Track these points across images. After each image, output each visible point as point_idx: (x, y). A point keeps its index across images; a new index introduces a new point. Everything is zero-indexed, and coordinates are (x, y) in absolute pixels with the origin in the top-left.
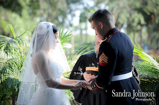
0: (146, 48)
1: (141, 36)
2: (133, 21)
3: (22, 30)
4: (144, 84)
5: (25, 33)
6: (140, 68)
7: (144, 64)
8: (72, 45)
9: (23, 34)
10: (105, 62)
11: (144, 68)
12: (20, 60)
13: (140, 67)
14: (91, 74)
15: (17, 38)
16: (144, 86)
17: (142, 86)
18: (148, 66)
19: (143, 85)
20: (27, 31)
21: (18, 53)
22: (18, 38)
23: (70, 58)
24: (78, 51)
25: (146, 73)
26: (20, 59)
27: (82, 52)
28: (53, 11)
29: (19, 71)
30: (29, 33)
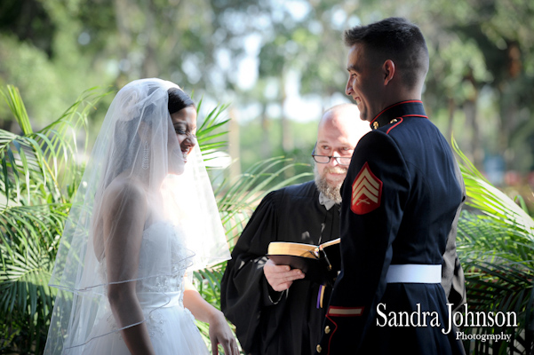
0: (492, 164)
1: (473, 125)
2: (447, 69)
3: (57, 104)
4: (482, 294)
5: (64, 115)
6: (468, 239)
7: (482, 222)
8: (233, 158)
9: (58, 121)
10: (369, 200)
11: (484, 238)
12: (49, 214)
13: (470, 236)
14: (287, 268)
15: (40, 132)
16: (482, 301)
17: (475, 301)
18: (499, 230)
19: (480, 298)
20: (74, 110)
21: (39, 189)
22: (41, 135)
23: (224, 202)
24: (252, 178)
25: (491, 254)
26: (46, 210)
27: (265, 182)
28: (165, 36)
29: (44, 252)
30: (78, 116)
